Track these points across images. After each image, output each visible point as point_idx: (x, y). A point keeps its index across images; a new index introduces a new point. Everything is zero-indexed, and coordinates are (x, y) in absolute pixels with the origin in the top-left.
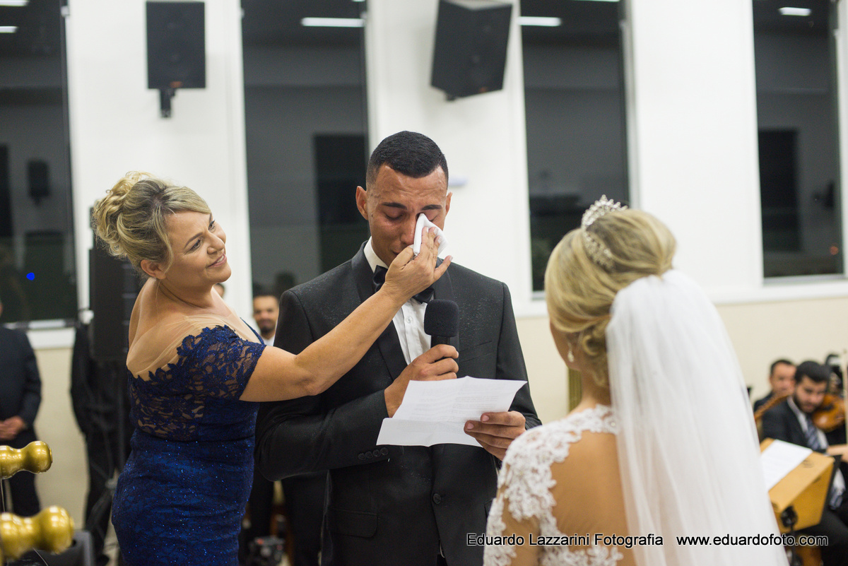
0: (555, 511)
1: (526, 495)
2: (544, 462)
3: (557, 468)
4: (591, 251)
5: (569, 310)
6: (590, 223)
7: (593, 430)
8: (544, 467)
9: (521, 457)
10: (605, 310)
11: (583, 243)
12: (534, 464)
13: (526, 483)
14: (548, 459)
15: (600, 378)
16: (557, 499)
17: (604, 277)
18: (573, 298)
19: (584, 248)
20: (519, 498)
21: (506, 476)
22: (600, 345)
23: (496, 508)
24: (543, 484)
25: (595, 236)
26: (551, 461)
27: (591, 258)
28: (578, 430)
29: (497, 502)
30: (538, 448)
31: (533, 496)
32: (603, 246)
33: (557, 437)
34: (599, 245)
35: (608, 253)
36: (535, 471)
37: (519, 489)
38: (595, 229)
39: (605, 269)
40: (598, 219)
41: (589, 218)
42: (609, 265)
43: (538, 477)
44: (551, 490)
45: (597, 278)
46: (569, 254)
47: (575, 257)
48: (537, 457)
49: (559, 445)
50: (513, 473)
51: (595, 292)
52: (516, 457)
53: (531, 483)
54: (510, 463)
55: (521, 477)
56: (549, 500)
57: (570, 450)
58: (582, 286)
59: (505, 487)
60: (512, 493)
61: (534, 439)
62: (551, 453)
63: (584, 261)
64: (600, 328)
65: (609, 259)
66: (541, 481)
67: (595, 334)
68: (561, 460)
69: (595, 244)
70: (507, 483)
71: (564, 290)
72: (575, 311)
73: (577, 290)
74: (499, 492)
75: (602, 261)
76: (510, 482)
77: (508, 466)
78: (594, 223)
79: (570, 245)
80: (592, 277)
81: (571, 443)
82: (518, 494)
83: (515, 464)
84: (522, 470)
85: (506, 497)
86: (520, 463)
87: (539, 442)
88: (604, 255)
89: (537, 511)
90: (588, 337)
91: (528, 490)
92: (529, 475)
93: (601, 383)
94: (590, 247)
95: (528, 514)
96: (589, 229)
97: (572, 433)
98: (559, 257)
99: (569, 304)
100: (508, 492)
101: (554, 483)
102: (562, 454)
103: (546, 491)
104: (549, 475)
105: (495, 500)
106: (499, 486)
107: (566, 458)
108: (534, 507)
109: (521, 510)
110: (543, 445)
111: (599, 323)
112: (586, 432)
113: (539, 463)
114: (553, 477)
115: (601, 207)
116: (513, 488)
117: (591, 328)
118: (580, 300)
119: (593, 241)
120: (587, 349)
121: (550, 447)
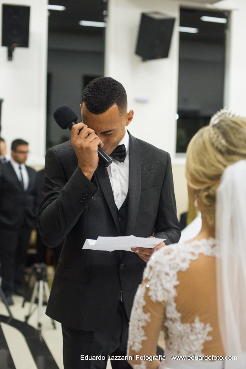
0: (176, 300)
1: (160, 288)
2: (173, 269)
3: (181, 274)
4: (214, 140)
5: (197, 176)
6: (216, 122)
7: (205, 254)
8: (173, 273)
9: (160, 264)
10: (217, 178)
11: (210, 135)
12: (167, 269)
13: (161, 280)
14: (176, 268)
15: (211, 219)
16: (178, 293)
17: (220, 157)
18: (200, 168)
19: (210, 138)
20: (155, 288)
21: (149, 273)
22: (212, 199)
23: (140, 291)
24: (171, 283)
25: (217, 131)
26: (178, 270)
27: (213, 144)
28: (197, 252)
29: (142, 287)
30: (171, 260)
31: (164, 289)
32: (220, 137)
33: (183, 255)
34: (218, 136)
35: (223, 142)
36: (167, 274)
37: (156, 283)
38: (218, 126)
39: (220, 152)
40: (221, 121)
41: (216, 119)
42: (223, 150)
43: (168, 278)
44: (176, 287)
45: (215, 157)
46: (201, 141)
47: (204, 143)
48: (170, 266)
49: (184, 261)
50: (154, 273)
51: (213, 165)
52: (157, 262)
53: (164, 281)
54: (153, 265)
55: (158, 276)
56: (174, 293)
57: (190, 265)
58: (205, 161)
59: (147, 280)
60: (151, 285)
61: (169, 253)
62: (178, 265)
63: (208, 146)
64: (214, 188)
65: (223, 146)
66: (170, 281)
67: (211, 192)
68: (184, 270)
69: (216, 136)
70: (149, 278)
71: (195, 162)
72: (200, 176)
73: (202, 164)
74: (143, 282)
75: (220, 147)
76: (151, 277)
77: (151, 268)
78: (218, 123)
79: (202, 135)
80: (212, 156)
81: (191, 260)
82: (156, 286)
83: (155, 267)
84: (160, 272)
85: (148, 286)
86: (158, 268)
87: (172, 256)
88: (221, 143)
89: (165, 299)
90: (206, 193)
91: (162, 285)
92: (163, 276)
93: (211, 223)
94: (213, 137)
95: (160, 299)
96: (214, 126)
97: (193, 254)
98: (195, 142)
99: (197, 171)
100: (149, 283)
101: (177, 283)
102: (185, 266)
103: (172, 286)
104: (176, 278)
105: (140, 286)
106: (144, 278)
107: (188, 269)
108: (164, 296)
109: (156, 296)
110: (174, 259)
111: (214, 185)
112: (201, 254)
113: (170, 269)
114: (178, 279)
115: (223, 114)
116: (153, 281)
117: (208, 188)
118: (203, 169)
119: (215, 133)
120: (205, 201)
121: (178, 260)
